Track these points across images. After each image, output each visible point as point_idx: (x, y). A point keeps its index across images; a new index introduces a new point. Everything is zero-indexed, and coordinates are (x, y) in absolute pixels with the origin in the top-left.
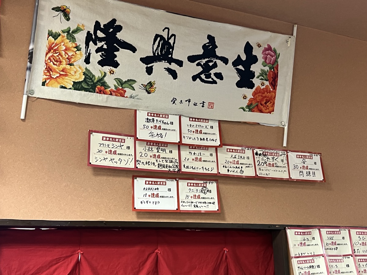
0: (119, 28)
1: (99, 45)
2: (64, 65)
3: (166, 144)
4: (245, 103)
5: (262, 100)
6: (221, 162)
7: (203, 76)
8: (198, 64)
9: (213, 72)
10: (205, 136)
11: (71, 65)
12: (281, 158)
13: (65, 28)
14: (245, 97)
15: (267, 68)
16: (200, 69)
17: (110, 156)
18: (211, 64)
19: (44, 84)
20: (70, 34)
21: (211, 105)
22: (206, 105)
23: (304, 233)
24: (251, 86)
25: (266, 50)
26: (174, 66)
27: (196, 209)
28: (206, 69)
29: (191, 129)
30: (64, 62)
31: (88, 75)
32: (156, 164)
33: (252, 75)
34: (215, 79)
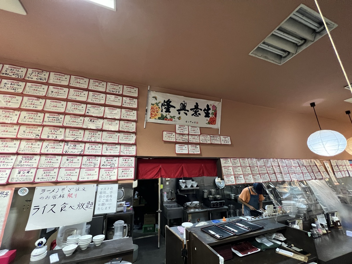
0: (171, 102)
1: (165, 107)
2: (156, 113)
3: (184, 134)
4: (207, 122)
5: (212, 121)
6: (201, 139)
7: (195, 114)
8: (193, 111)
9: (197, 113)
10: (196, 132)
12: (218, 138)
13: (156, 102)
14: (207, 120)
15: (213, 112)
17: (169, 138)
18: (197, 111)
19: (150, 118)
20: (157, 104)
21: (197, 123)
23: (226, 160)
24: (209, 117)
25: (213, 106)
26: (186, 112)
27: (194, 153)
29: (192, 130)
31: (162, 115)
32: (182, 140)
33: (209, 113)
34: (198, 115)
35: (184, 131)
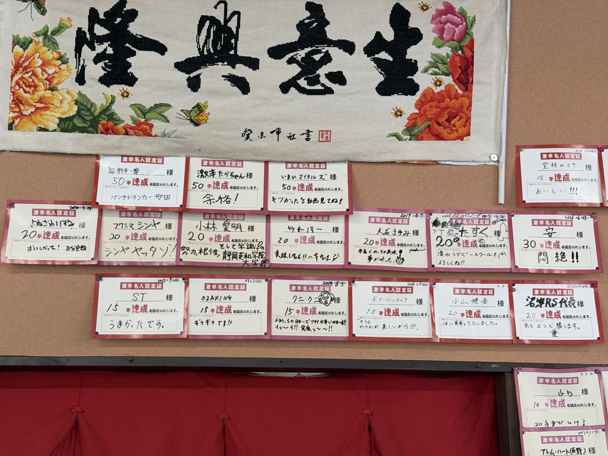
0: (133, 14)
1: (99, 48)
2: (41, 92)
3: (242, 214)
4: (400, 125)
5: (439, 115)
6: (356, 241)
7: (303, 83)
8: (291, 61)
9: (322, 71)
10: (318, 195)
11: (52, 89)
12: (496, 227)
13: (40, 28)
14: (398, 113)
15: (446, 51)
16: (295, 69)
17: (133, 244)
18: (317, 57)
19: (11, 127)
20: (49, 37)
21: (325, 136)
22: (314, 136)
23: (559, 381)
24: (412, 89)
25: (440, 13)
26: (241, 70)
27: (307, 333)
28: (309, 68)
29: (288, 183)
30: (41, 87)
31: (83, 104)
32: (221, 252)
33: (413, 67)
34: (329, 84)
35: (232, 197)
